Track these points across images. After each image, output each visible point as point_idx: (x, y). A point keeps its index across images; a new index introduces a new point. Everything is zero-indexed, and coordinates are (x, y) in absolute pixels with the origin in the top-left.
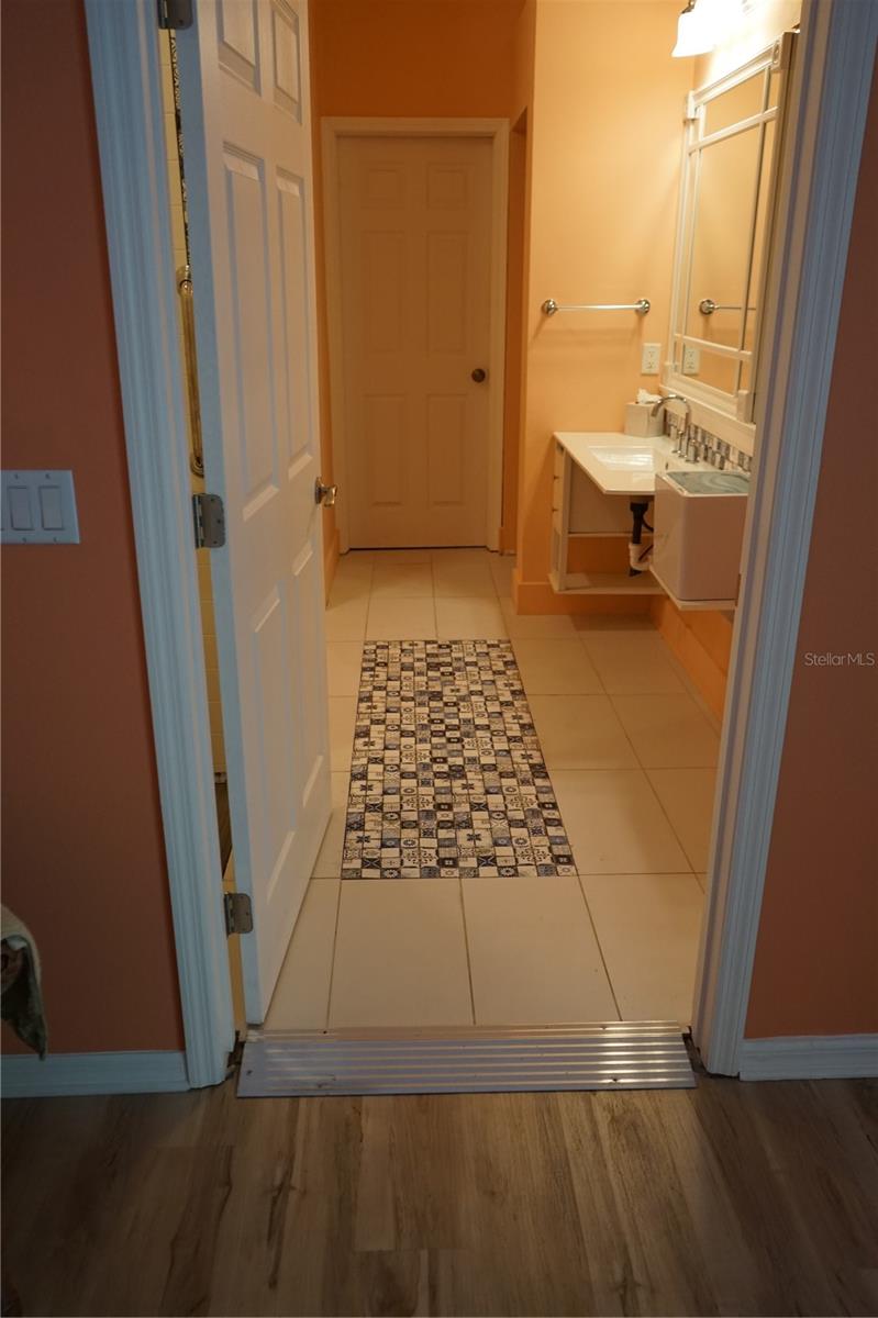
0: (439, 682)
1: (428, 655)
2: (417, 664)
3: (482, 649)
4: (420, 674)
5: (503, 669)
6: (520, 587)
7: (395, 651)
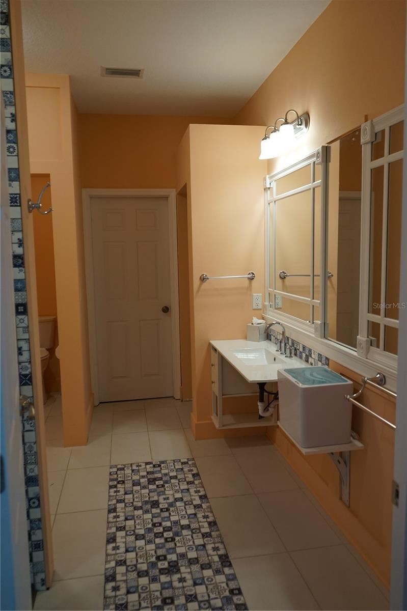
0: (156, 493)
1: (148, 473)
2: (142, 480)
3: (179, 466)
4: (144, 487)
5: (192, 480)
6: (196, 424)
7: (128, 471)
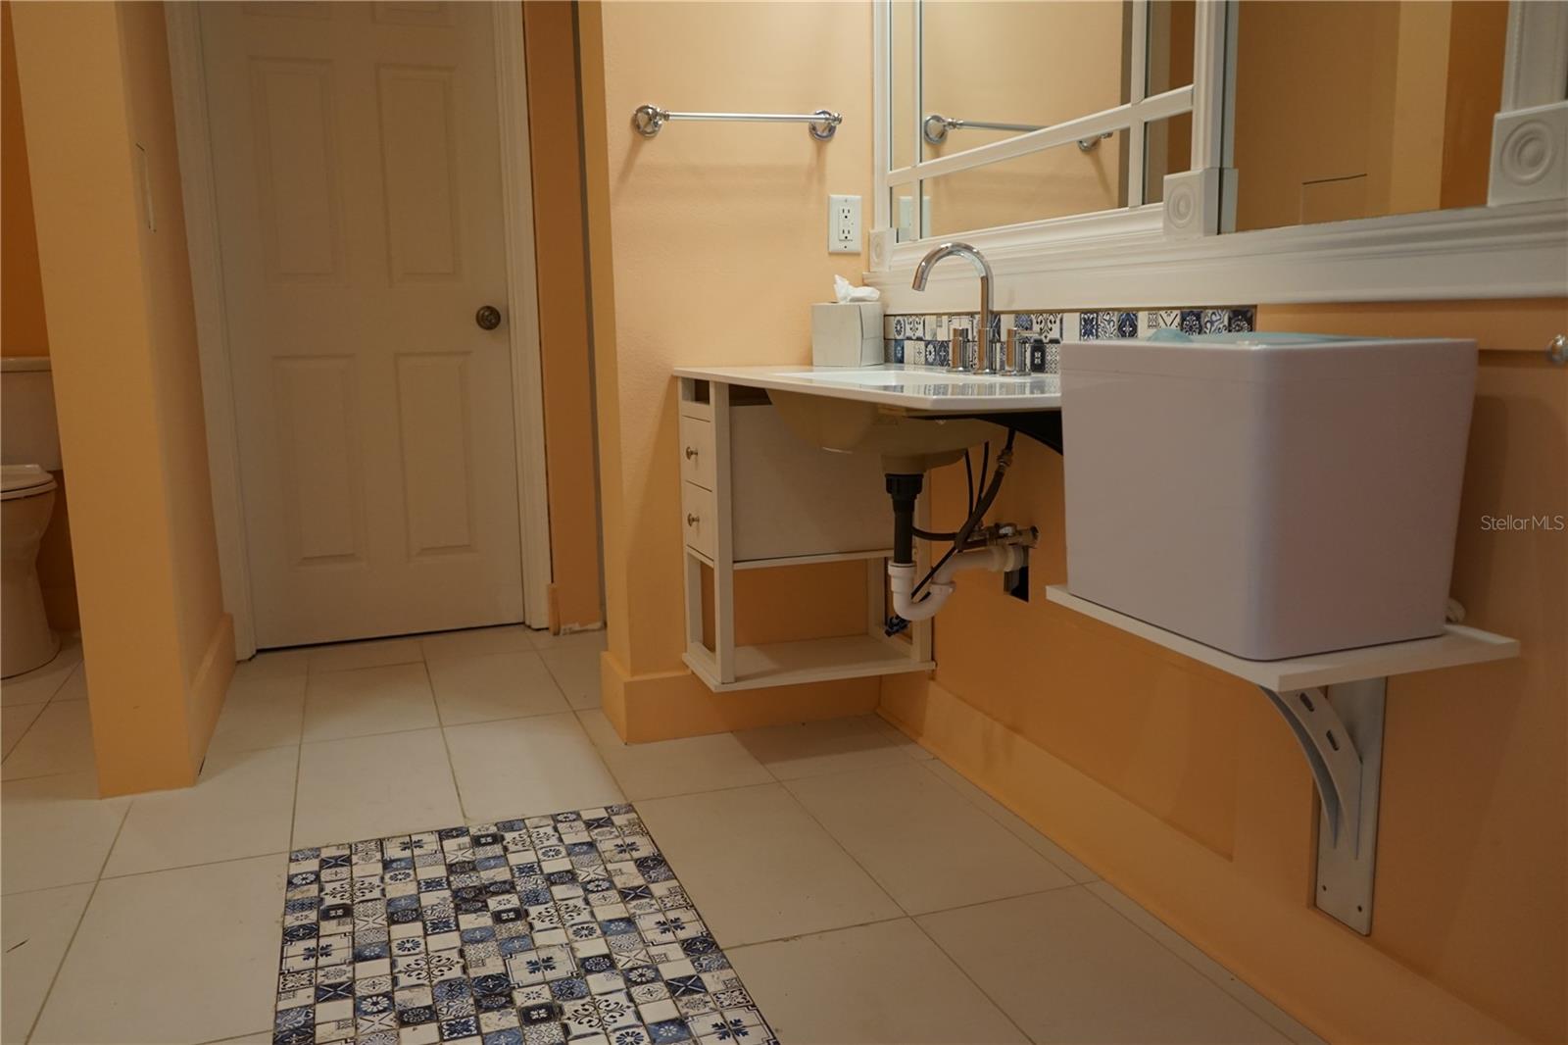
1: (451, 868)
2: (428, 899)
3: (576, 835)
4: (440, 926)
5: (639, 881)
7: (367, 869)
